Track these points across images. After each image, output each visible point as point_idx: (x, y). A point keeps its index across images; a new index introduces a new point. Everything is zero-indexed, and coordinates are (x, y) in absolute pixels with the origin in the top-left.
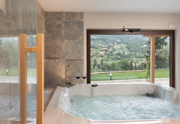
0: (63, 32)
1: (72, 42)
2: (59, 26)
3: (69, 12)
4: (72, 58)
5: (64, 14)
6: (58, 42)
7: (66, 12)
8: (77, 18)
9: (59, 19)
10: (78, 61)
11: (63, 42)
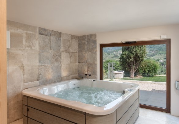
0: (86, 47)
1: (90, 53)
2: (84, 44)
3: (89, 35)
4: (90, 63)
5: (86, 36)
6: (83, 53)
7: (87, 35)
8: (93, 38)
9: (84, 40)
10: (94, 65)
11: (86, 53)
